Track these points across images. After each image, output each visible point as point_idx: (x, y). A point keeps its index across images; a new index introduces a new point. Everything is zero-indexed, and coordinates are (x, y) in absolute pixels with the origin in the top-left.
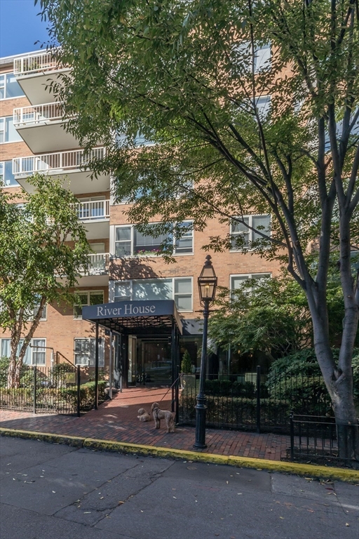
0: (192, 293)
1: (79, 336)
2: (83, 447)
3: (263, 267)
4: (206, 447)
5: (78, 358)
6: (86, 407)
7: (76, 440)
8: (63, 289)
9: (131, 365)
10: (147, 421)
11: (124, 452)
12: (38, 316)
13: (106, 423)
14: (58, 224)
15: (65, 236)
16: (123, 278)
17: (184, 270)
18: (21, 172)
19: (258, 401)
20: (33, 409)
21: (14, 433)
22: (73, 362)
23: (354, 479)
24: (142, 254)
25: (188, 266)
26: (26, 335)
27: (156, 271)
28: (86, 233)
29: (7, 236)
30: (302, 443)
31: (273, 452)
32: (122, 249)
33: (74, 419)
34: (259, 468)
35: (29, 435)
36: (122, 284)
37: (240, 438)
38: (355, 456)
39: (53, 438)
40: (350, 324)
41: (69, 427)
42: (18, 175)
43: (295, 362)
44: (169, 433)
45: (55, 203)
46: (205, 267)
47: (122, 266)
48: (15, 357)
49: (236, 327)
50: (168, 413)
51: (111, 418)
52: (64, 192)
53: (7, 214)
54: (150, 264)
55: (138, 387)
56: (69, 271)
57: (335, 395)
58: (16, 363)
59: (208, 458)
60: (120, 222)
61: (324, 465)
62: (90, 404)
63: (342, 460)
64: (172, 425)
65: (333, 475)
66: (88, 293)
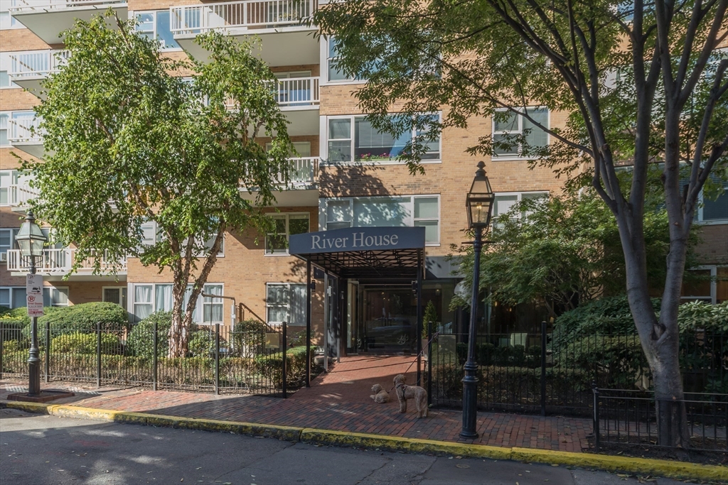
0: (439, 219)
1: (273, 280)
2: (300, 441)
3: (538, 183)
4: (477, 436)
5: (272, 313)
6: (291, 384)
7: (289, 432)
8: (250, 209)
9: (349, 323)
10: (385, 402)
11: (362, 447)
12: (216, 249)
13: (328, 406)
14: (246, 110)
15: (256, 130)
16: (339, 194)
17: (428, 184)
18: (183, 28)
19: (544, 371)
20: (215, 388)
21: (192, 423)
22: (265, 318)
23: (682, 474)
24: (367, 160)
25: (434, 179)
26: (197, 277)
27: (387, 186)
28: (287, 125)
29: (169, 126)
30: (610, 429)
31: (569, 440)
32: (339, 151)
33: (279, 401)
34: (554, 463)
35: (217, 425)
36: (338, 203)
37: (521, 424)
38: (681, 443)
39: (254, 429)
40: (677, 262)
41: (274, 413)
42: (179, 32)
43: (589, 316)
44: (421, 418)
45: (241, 78)
46: (476, 179)
47: (338, 177)
48: (180, 311)
49: (505, 267)
50: (419, 390)
51: (332, 399)
52: (254, 63)
53: (169, 93)
54: (378, 174)
55: (360, 354)
56: (263, 180)
57: (656, 360)
58: (181, 320)
59: (483, 451)
60: (335, 111)
61: (641, 457)
62: (296, 379)
63: (663, 450)
64: (425, 407)
65: (654, 469)
66: (287, 216)
